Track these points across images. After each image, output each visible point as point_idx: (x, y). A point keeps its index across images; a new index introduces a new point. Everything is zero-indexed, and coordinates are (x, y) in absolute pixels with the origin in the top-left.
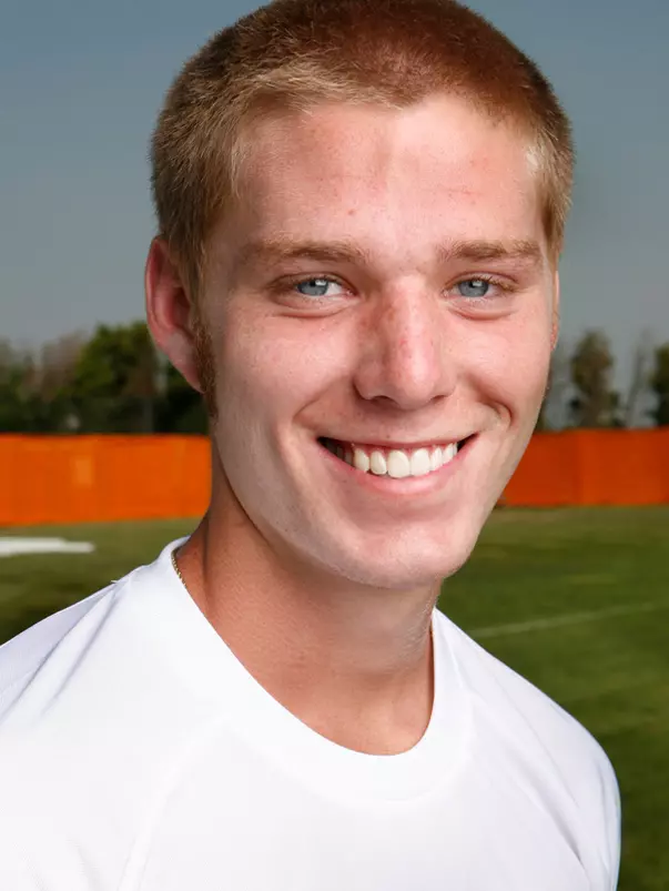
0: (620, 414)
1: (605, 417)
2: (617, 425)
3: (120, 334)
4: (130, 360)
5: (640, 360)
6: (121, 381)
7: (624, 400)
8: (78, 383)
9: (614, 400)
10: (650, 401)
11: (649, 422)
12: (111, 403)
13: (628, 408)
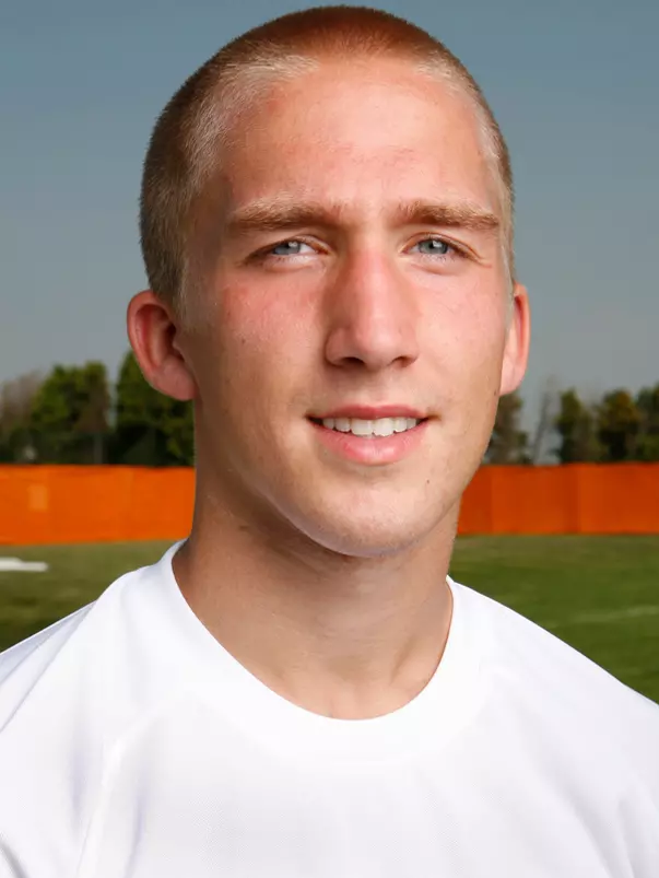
0: (528, 452)
1: (514, 455)
2: (526, 462)
3: (75, 373)
4: (84, 397)
5: (546, 402)
6: (75, 417)
7: (532, 438)
8: (36, 417)
9: (522, 438)
10: (555, 440)
11: (554, 460)
12: (67, 437)
13: (536, 447)
